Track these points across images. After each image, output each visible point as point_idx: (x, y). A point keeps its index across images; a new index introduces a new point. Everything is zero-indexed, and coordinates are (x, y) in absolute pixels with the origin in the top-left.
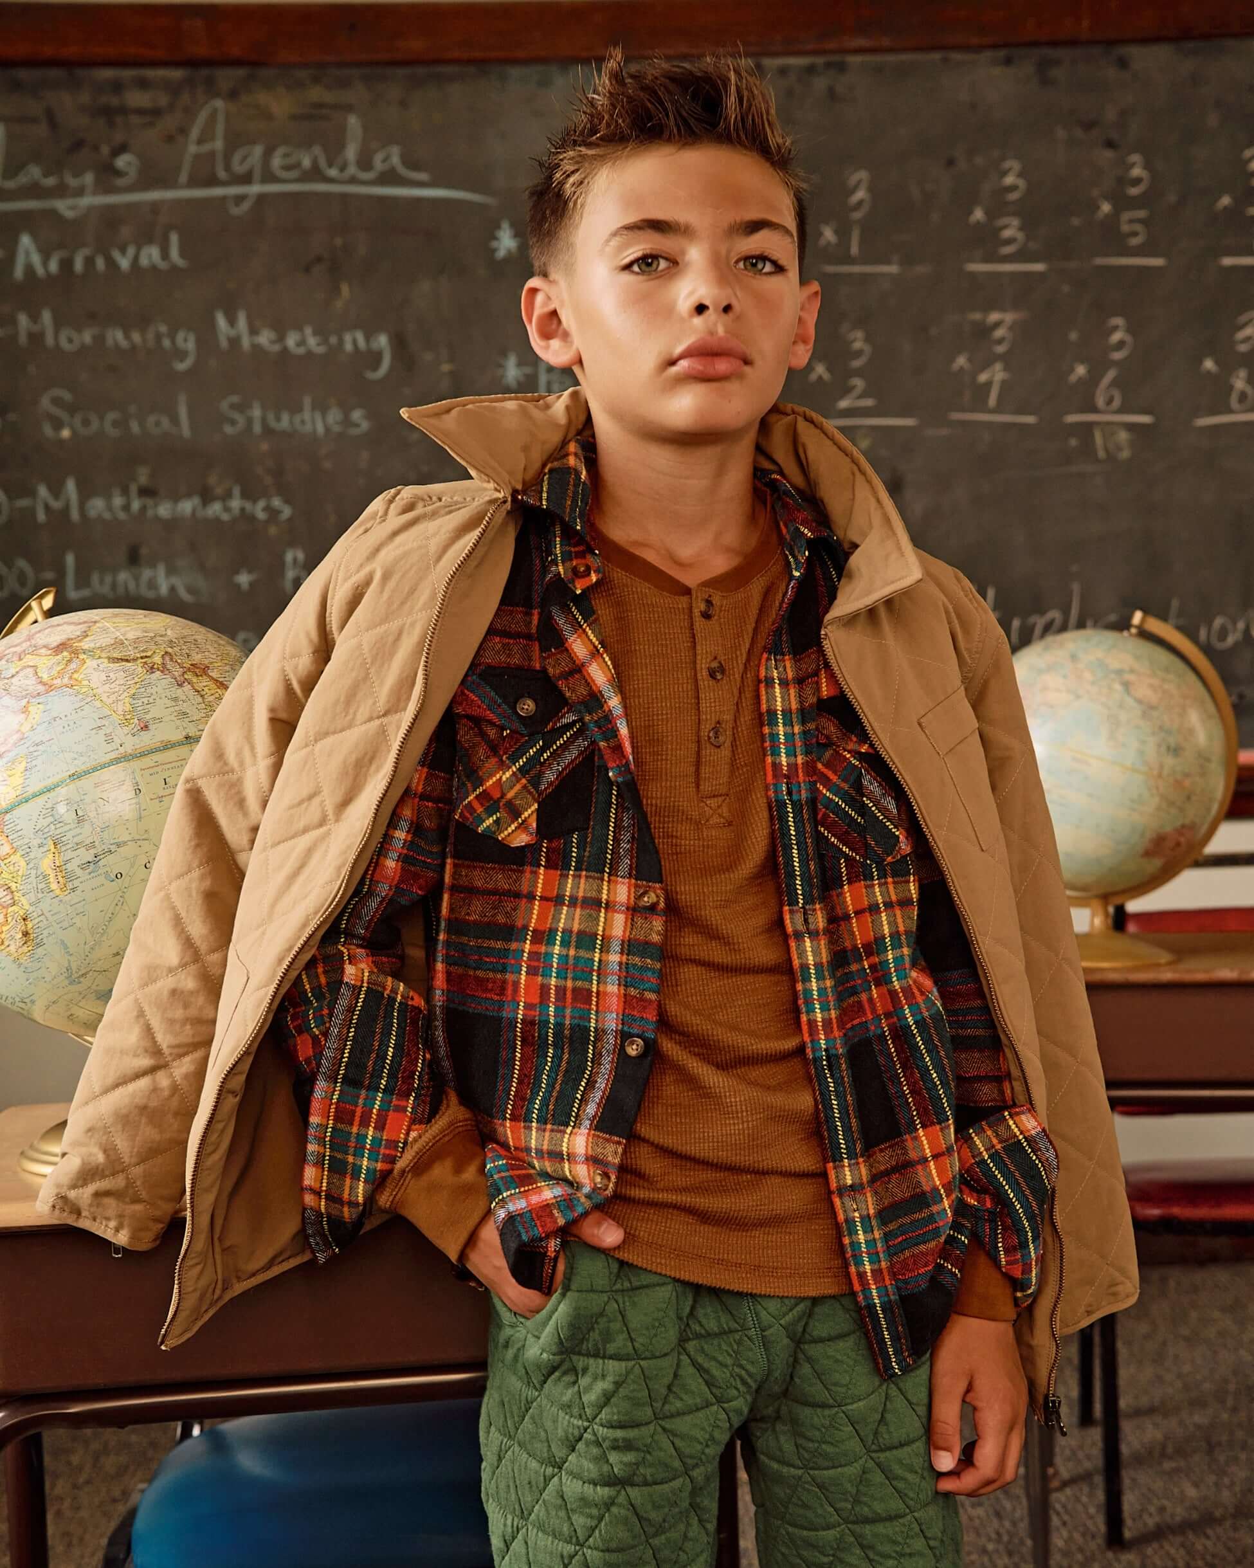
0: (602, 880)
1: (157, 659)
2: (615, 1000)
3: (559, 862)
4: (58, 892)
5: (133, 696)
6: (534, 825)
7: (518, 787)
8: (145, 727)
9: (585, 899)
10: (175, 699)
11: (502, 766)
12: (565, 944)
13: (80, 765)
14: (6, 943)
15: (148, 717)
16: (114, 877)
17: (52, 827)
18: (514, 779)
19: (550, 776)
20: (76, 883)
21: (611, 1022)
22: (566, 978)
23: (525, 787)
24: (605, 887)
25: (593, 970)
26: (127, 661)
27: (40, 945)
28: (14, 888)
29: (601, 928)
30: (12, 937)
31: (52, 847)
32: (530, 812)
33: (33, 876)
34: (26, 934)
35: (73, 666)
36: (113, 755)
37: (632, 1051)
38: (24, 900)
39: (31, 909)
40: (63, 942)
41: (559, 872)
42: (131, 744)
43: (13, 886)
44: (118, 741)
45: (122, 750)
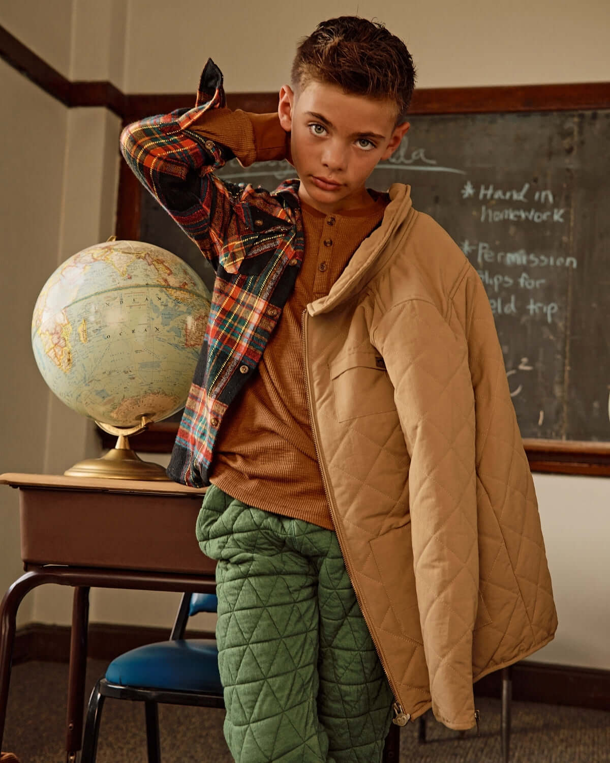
0: (257, 298)
1: (143, 255)
2: (243, 349)
3: (242, 285)
4: (83, 342)
5: (128, 266)
6: (239, 265)
7: (240, 249)
8: (130, 278)
9: (248, 304)
10: (146, 270)
11: (238, 239)
12: (234, 320)
13: (100, 290)
14: (61, 364)
15: (132, 274)
16: (106, 337)
17: (85, 313)
18: (240, 245)
19: (255, 252)
20: (91, 338)
21: (238, 357)
22: (229, 333)
23: (243, 250)
24: (256, 302)
25: (240, 333)
26: (130, 254)
27: (74, 365)
28: (66, 339)
29: (249, 318)
30: (64, 362)
31: (83, 321)
32: (240, 260)
33: (74, 334)
34: (69, 360)
35: (108, 253)
36: (114, 287)
37: (242, 370)
38: (69, 345)
39: (72, 348)
40: (83, 365)
41: (241, 289)
42: (123, 283)
43: (66, 338)
44: (117, 282)
45: (118, 285)
